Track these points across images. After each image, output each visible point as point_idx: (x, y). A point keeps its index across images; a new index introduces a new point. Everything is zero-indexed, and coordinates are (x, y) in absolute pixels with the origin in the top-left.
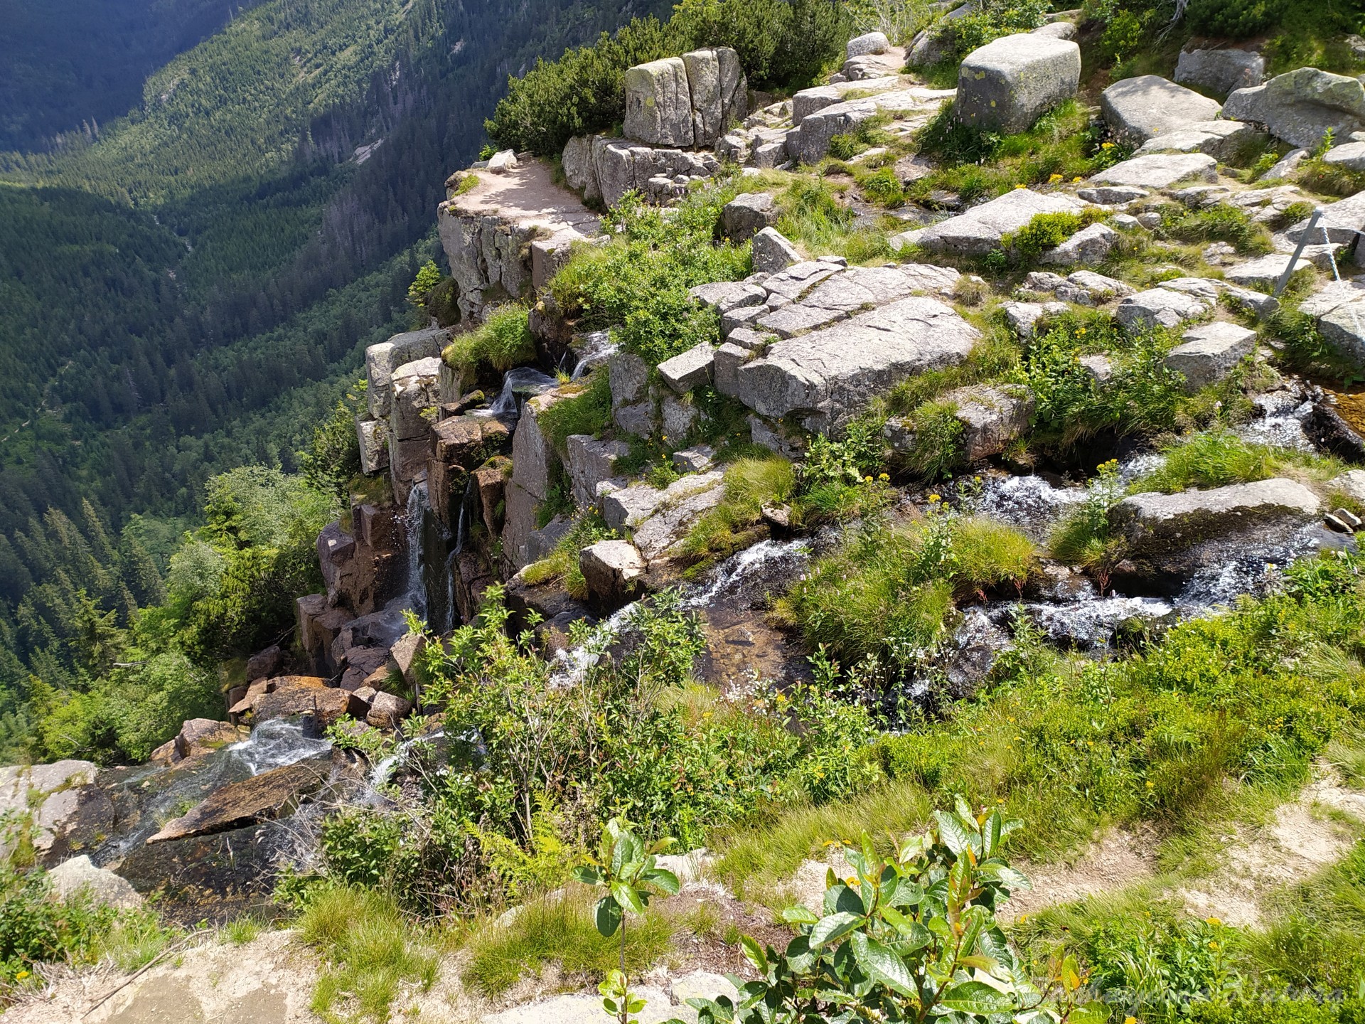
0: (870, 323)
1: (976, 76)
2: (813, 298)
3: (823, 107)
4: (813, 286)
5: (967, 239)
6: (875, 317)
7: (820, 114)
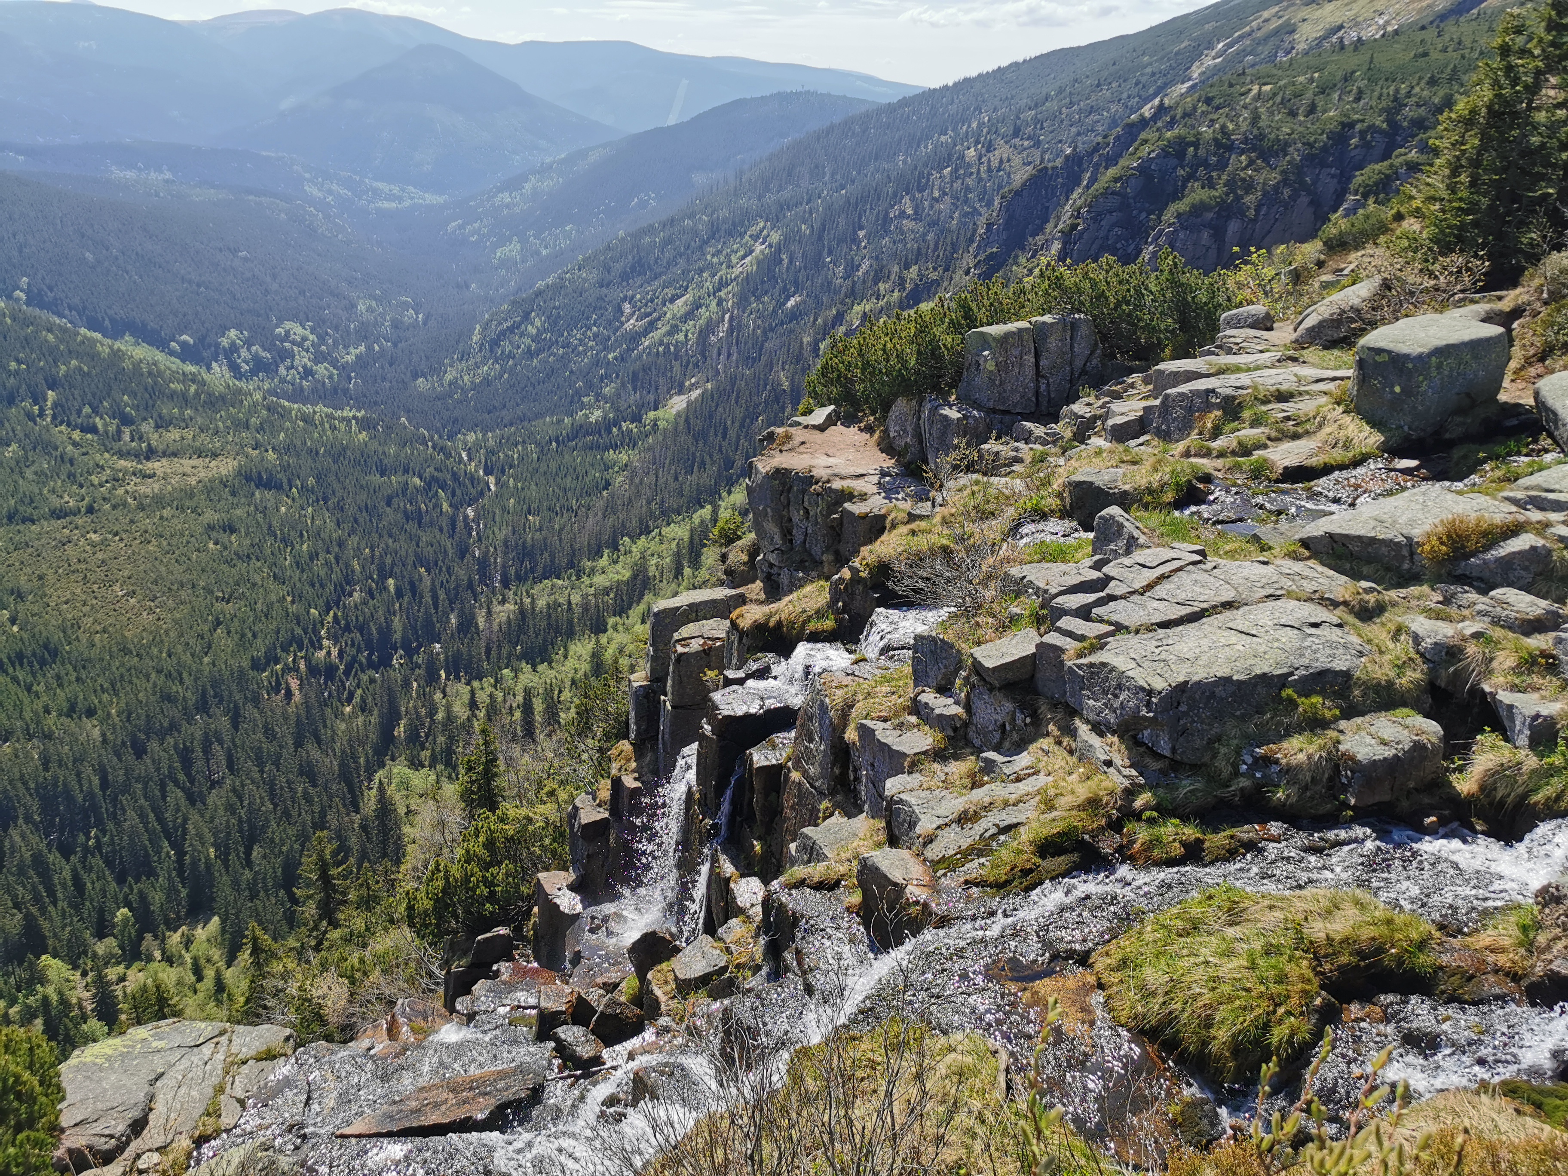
0: (1230, 625)
1: (1377, 358)
2: (1160, 591)
3: (1189, 380)
4: (1163, 578)
5: (1359, 537)
6: (1238, 618)
7: (1184, 388)
